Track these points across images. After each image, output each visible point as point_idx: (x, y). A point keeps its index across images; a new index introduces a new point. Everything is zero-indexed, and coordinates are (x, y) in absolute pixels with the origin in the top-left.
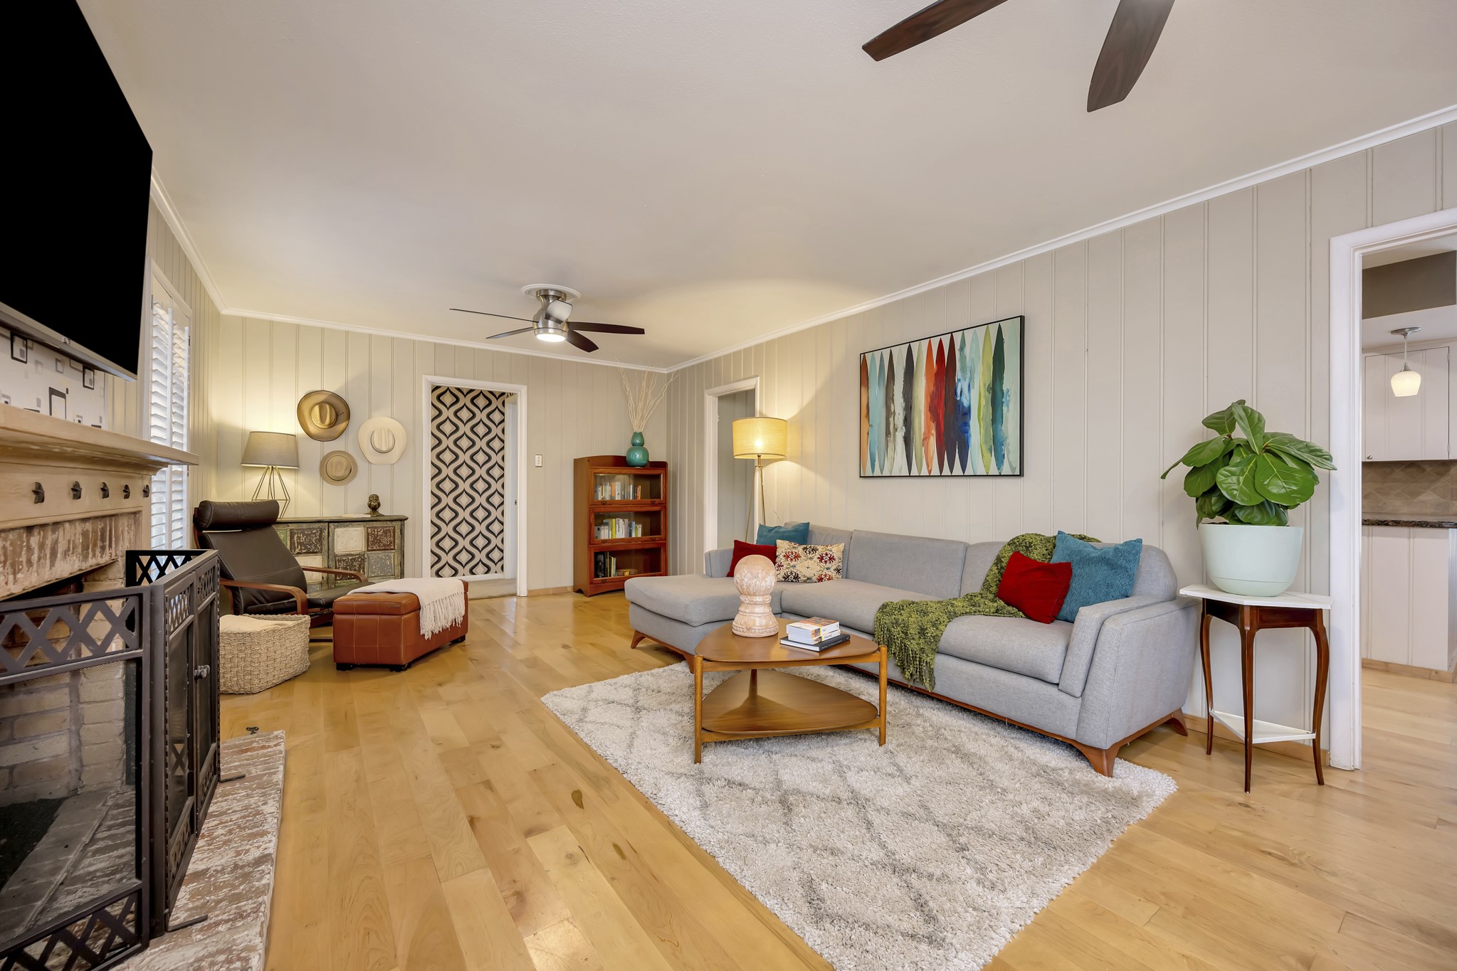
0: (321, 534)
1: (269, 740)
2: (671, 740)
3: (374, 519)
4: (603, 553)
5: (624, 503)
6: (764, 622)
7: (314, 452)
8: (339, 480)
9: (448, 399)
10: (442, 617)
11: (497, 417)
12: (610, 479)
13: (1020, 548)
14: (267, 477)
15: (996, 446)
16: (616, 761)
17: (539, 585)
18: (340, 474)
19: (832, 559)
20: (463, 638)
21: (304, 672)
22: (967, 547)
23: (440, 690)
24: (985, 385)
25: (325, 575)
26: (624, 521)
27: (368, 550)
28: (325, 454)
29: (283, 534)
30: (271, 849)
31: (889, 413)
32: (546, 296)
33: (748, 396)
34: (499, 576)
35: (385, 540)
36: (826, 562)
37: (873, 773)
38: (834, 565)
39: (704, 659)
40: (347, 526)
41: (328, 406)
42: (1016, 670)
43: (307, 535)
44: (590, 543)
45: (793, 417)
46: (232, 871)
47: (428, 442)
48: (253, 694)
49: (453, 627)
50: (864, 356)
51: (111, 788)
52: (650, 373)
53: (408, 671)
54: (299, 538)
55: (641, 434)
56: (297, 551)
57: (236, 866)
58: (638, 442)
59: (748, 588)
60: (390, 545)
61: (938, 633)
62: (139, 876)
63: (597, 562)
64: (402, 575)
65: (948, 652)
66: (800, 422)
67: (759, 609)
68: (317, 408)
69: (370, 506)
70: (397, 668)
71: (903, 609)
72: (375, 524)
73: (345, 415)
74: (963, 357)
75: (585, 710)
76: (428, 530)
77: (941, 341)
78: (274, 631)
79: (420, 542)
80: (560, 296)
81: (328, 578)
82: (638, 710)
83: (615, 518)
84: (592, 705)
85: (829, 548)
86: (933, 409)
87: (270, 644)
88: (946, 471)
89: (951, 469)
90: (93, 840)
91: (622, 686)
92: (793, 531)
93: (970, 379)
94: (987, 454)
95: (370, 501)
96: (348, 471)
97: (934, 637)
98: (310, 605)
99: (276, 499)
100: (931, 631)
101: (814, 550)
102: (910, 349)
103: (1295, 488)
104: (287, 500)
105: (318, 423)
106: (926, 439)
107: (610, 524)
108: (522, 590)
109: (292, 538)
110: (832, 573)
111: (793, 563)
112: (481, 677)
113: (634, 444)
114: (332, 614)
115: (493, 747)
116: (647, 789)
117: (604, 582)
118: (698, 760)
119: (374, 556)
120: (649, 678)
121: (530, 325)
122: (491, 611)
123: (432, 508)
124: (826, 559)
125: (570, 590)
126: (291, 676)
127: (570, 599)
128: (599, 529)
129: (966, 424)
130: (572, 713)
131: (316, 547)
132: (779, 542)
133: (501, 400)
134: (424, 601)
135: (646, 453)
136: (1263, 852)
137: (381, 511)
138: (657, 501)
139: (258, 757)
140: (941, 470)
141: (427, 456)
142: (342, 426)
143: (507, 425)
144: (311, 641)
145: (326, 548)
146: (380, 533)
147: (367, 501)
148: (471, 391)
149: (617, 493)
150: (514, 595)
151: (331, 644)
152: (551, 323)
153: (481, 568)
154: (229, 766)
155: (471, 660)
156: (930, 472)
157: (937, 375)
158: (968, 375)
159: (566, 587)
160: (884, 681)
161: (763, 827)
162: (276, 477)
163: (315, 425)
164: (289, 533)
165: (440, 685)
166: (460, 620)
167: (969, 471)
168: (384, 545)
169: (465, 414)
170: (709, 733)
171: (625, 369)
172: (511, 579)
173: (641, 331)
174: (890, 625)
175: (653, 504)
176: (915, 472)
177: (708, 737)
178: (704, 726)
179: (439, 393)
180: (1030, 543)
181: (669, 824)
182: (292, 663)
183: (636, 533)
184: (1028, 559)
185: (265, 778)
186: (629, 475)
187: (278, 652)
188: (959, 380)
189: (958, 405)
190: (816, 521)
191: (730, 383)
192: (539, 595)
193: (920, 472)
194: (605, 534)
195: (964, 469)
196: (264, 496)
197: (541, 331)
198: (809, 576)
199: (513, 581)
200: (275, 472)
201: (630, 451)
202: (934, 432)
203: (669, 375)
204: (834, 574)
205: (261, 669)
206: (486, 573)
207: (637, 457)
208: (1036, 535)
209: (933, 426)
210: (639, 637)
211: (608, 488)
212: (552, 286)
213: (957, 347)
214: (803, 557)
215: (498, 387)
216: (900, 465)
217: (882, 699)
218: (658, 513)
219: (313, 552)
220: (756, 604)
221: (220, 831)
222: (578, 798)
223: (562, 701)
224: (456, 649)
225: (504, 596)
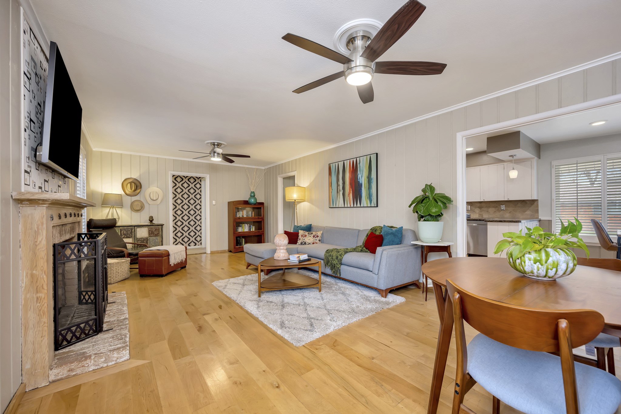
0: (132, 230)
1: (121, 294)
2: (252, 293)
3: (151, 225)
4: (240, 237)
5: (248, 218)
6: (283, 255)
7: (128, 200)
8: (138, 211)
9: (179, 179)
10: (177, 258)
11: (198, 186)
12: (242, 209)
13: (374, 231)
14: (111, 210)
15: (370, 197)
16: (234, 298)
17: (215, 249)
18: (138, 208)
19: (318, 236)
20: (185, 267)
21: (128, 278)
22: (359, 231)
23: (177, 282)
24: (366, 176)
25: (134, 245)
26: (247, 225)
27: (149, 236)
28: (132, 201)
29: (118, 230)
30: (127, 317)
31: (338, 185)
32: (214, 145)
33: (293, 178)
34: (200, 247)
35: (156, 233)
36: (315, 238)
37: (313, 299)
38: (318, 239)
39: (261, 265)
40: (141, 227)
41: (133, 184)
42: (362, 268)
43: (126, 231)
44: (234, 233)
45: (308, 186)
46: (117, 321)
47: (171, 196)
48: (111, 284)
49: (181, 262)
50: (330, 165)
51: (75, 305)
52: (257, 169)
53: (165, 277)
54: (123, 232)
55: (254, 192)
56: (123, 237)
57: (118, 320)
58: (253, 195)
59: (278, 244)
60: (157, 234)
61: (341, 258)
62: (96, 315)
63: (237, 240)
64: (162, 245)
65: (345, 264)
66: (310, 188)
67: (282, 251)
68: (129, 184)
69: (149, 220)
70: (162, 276)
71: (333, 251)
72: (152, 227)
73: (140, 187)
74: (360, 166)
75: (226, 286)
76: (172, 229)
77: (353, 160)
78: (118, 263)
79: (169, 233)
80: (219, 145)
81: (134, 246)
82: (244, 285)
83: (244, 224)
84: (229, 284)
85: (317, 233)
86: (351, 184)
87: (117, 267)
88: (355, 206)
89: (357, 205)
90: (74, 316)
91: (240, 279)
92: (305, 227)
93: (362, 174)
94: (367, 200)
95: (150, 218)
96: (141, 208)
97: (340, 259)
98: (130, 255)
99: (114, 218)
100: (339, 257)
101: (312, 233)
102: (344, 162)
103: (438, 210)
104: (119, 218)
105: (130, 190)
106: (349, 194)
107: (242, 226)
108: (208, 251)
109: (121, 232)
110: (318, 241)
111: (304, 238)
112: (192, 278)
113: (251, 196)
114: (138, 258)
115: (195, 296)
116: (242, 304)
117: (239, 248)
118: (259, 296)
119: (152, 238)
120: (250, 277)
121: (209, 155)
122: (196, 259)
123: (173, 221)
124: (315, 236)
125: (227, 251)
126: (124, 279)
127: (227, 254)
128: (238, 228)
129: (361, 189)
130: (222, 286)
131: (130, 235)
132: (300, 231)
133: (200, 179)
134: (171, 253)
135: (256, 199)
136: (418, 314)
137: (154, 222)
138: (260, 217)
139: (119, 298)
140: (354, 205)
141: (171, 201)
142: (138, 191)
143: (202, 189)
144: (130, 269)
145: (134, 236)
146: (153, 230)
147: (148, 218)
148: (187, 177)
149: (245, 214)
150: (205, 253)
151: (138, 270)
152: (216, 154)
153: (192, 244)
154: (110, 300)
155: (188, 273)
156: (350, 206)
157: (352, 172)
158: (361, 173)
159: (225, 250)
160: (320, 273)
161: (274, 311)
162: (114, 210)
163: (128, 190)
164: (120, 230)
165: (177, 280)
166: (184, 260)
167: (362, 206)
168: (155, 235)
169: (186, 185)
170: (263, 288)
171: (247, 167)
172: (204, 248)
173: (249, 157)
174: (328, 256)
175: (259, 218)
176: (346, 206)
177: (263, 290)
178: (261, 286)
179: (175, 178)
180: (377, 229)
181: (247, 312)
182: (124, 274)
183: (252, 229)
184: (375, 234)
185: (122, 302)
186: (251, 207)
187: (120, 270)
188: (359, 174)
189: (359, 182)
190: (314, 224)
191: (286, 173)
192: (215, 253)
193: (347, 206)
194: (240, 230)
195: (360, 204)
196: (110, 217)
197: (212, 157)
198: (309, 242)
199: (205, 248)
200: (114, 208)
201: (249, 198)
202: (351, 192)
203: (265, 169)
204: (318, 242)
205: (114, 275)
206: (195, 246)
207: (252, 201)
208: (379, 226)
209: (351, 190)
210: (249, 265)
211: (241, 212)
212: (216, 142)
213: (358, 163)
214: (308, 236)
215: (198, 175)
216: (341, 204)
217: (320, 278)
218: (261, 221)
219: (129, 237)
220: (281, 249)
221: (111, 313)
222: (220, 307)
223: (219, 284)
224: (183, 270)
225: (201, 254)
